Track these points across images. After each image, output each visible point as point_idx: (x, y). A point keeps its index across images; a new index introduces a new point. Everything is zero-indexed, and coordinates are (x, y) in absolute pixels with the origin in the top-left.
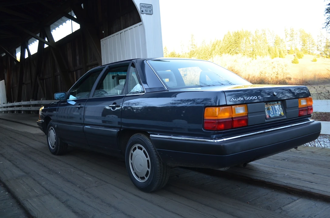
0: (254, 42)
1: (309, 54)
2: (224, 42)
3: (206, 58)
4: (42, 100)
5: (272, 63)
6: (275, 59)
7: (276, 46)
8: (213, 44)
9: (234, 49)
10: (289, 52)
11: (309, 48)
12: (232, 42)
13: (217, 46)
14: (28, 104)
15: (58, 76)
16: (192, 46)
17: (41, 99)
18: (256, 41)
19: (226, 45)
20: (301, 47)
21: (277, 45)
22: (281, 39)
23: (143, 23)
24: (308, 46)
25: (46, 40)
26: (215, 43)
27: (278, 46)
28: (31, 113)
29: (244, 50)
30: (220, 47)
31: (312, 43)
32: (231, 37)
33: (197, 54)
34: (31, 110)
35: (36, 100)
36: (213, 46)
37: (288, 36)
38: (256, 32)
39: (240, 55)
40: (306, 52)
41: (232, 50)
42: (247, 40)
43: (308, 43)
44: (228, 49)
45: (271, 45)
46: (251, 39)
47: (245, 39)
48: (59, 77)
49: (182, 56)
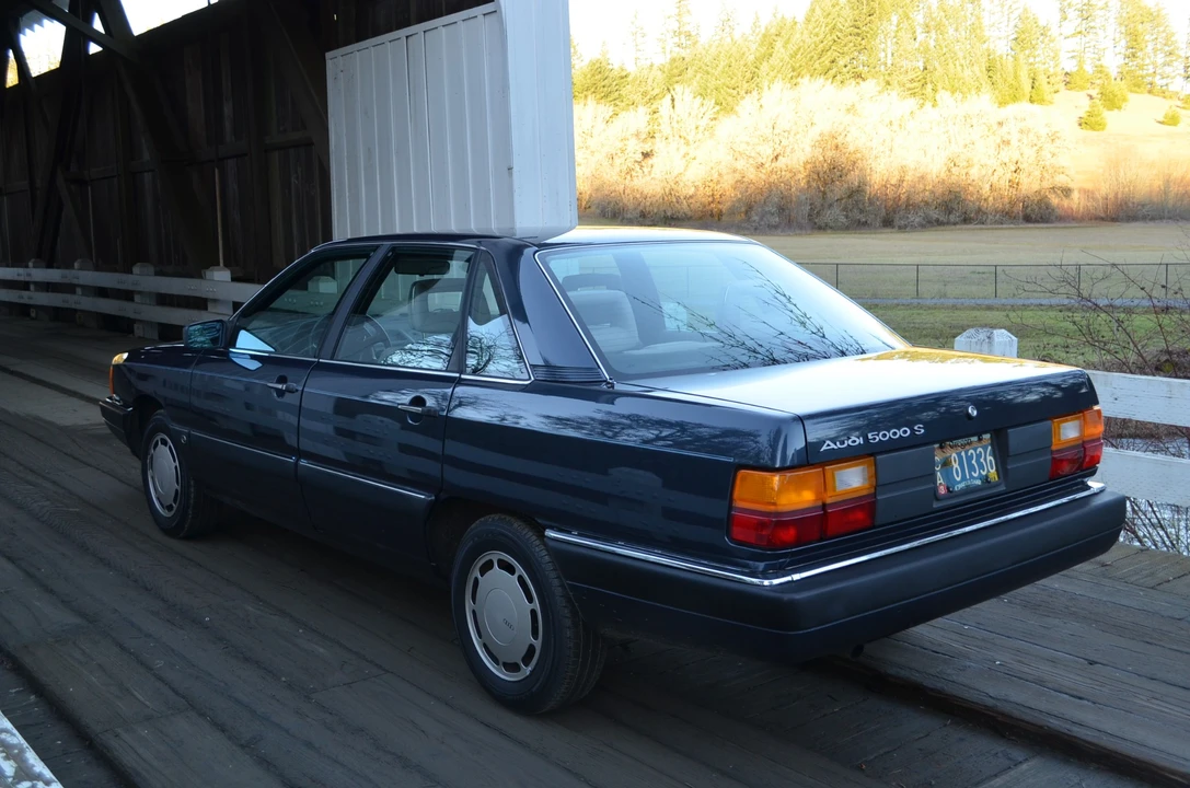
0: (933, 34)
1: (1150, 92)
2: (810, 27)
3: (735, 92)
4: (80, 269)
5: (1000, 124)
6: (1012, 109)
7: (1021, 56)
8: (765, 36)
9: (847, 59)
10: (1069, 81)
11: (1151, 67)
12: (841, 31)
13: (779, 44)
14: (22, 278)
15: (146, 174)
16: (676, 40)
17: (76, 265)
18: (939, 28)
19: (817, 39)
20: (1120, 60)
21: (1023, 49)
22: (1042, 23)
23: (500, 7)
24: (1147, 61)
25: (98, 25)
26: (773, 31)
27: (1027, 52)
28: (33, 315)
29: (889, 62)
30: (791, 48)
31: (1167, 48)
32: (837, 8)
33: (696, 72)
34: (31, 302)
35: (50, 266)
36: (761, 45)
37: (1072, 14)
39: (870, 86)
40: (1137, 85)
41: (841, 63)
42: (905, 25)
43: (1150, 47)
44: (826, 60)
45: (1001, 47)
46: (919, 18)
47: (894, 19)
48: (147, 177)
49: (635, 79)
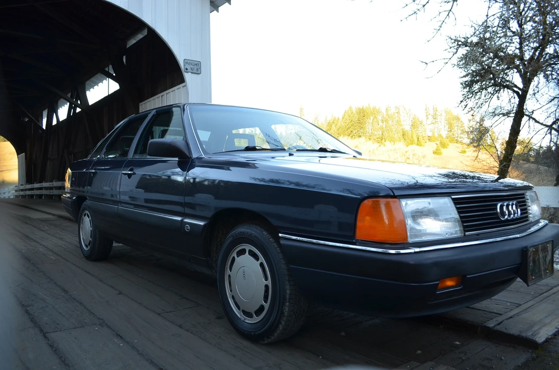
0: (385, 123)
1: (456, 142)
2: (344, 120)
5: (406, 152)
6: (411, 147)
7: (414, 131)
8: (329, 123)
9: (356, 131)
10: (430, 139)
11: (456, 135)
12: (354, 122)
13: (334, 126)
14: (50, 186)
18: (386, 121)
19: (346, 124)
20: (446, 132)
21: (414, 128)
22: (420, 120)
24: (455, 133)
26: (332, 121)
27: (416, 129)
29: (370, 132)
30: (338, 127)
31: (461, 129)
32: (353, 114)
34: (53, 194)
36: (328, 125)
37: (430, 117)
38: (387, 109)
39: (363, 139)
40: (451, 141)
41: (354, 132)
42: (375, 120)
43: (456, 128)
44: (349, 131)
45: (407, 128)
46: (380, 118)
47: (372, 118)
